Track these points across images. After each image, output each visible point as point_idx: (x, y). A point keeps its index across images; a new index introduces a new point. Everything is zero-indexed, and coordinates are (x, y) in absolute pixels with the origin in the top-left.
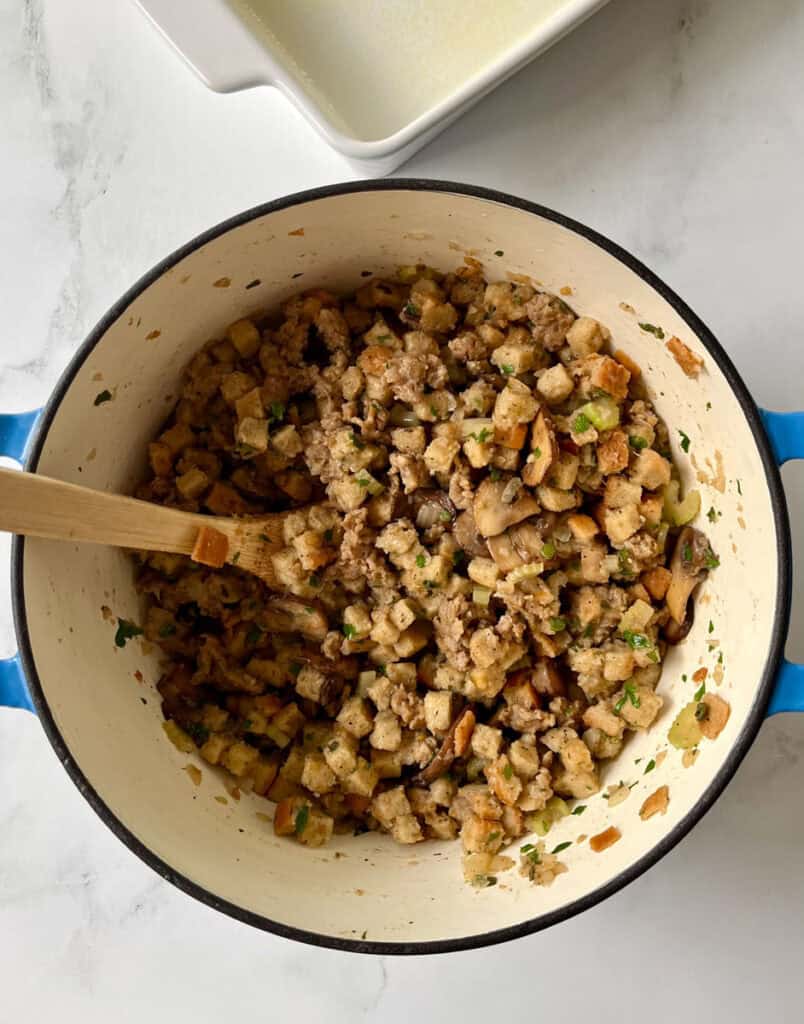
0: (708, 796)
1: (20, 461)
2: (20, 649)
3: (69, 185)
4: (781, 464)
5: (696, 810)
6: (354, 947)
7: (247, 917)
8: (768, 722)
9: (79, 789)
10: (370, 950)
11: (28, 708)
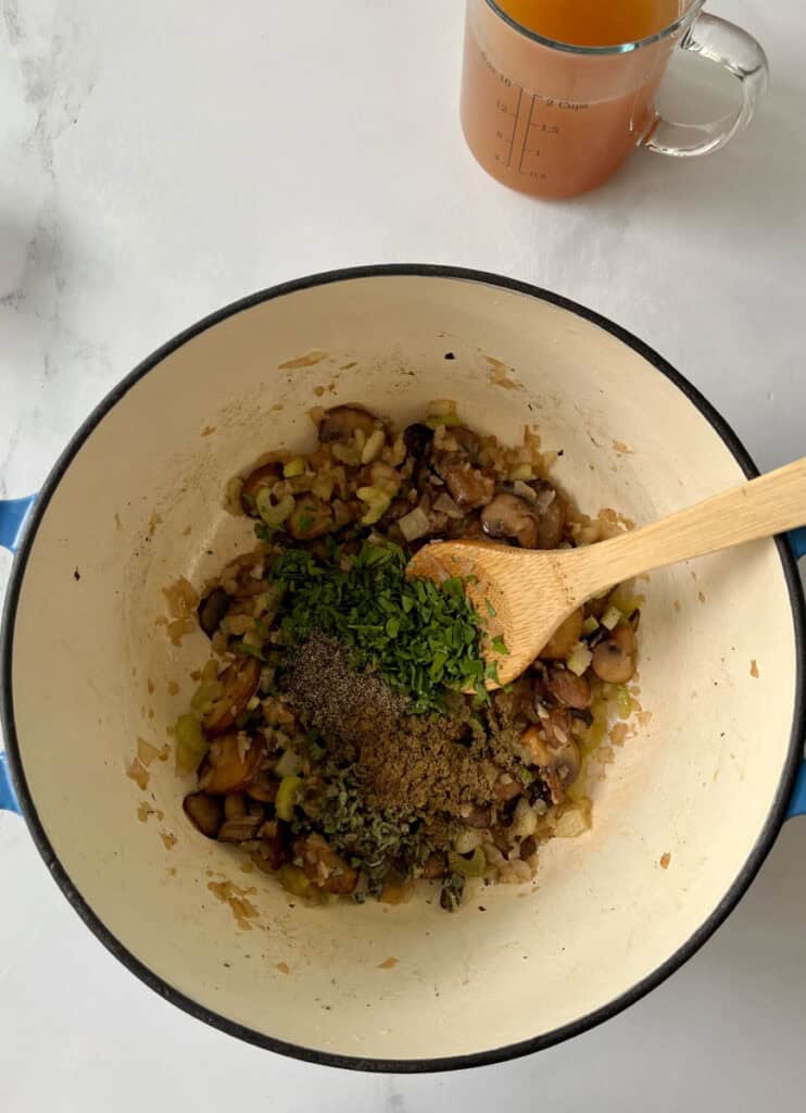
0: (726, 903)
1: (12, 550)
2: (6, 746)
3: (40, 117)
4: (799, 558)
5: (715, 917)
6: (354, 1065)
7: (241, 1033)
8: (787, 825)
9: (66, 895)
10: (373, 1068)
11: (13, 809)
